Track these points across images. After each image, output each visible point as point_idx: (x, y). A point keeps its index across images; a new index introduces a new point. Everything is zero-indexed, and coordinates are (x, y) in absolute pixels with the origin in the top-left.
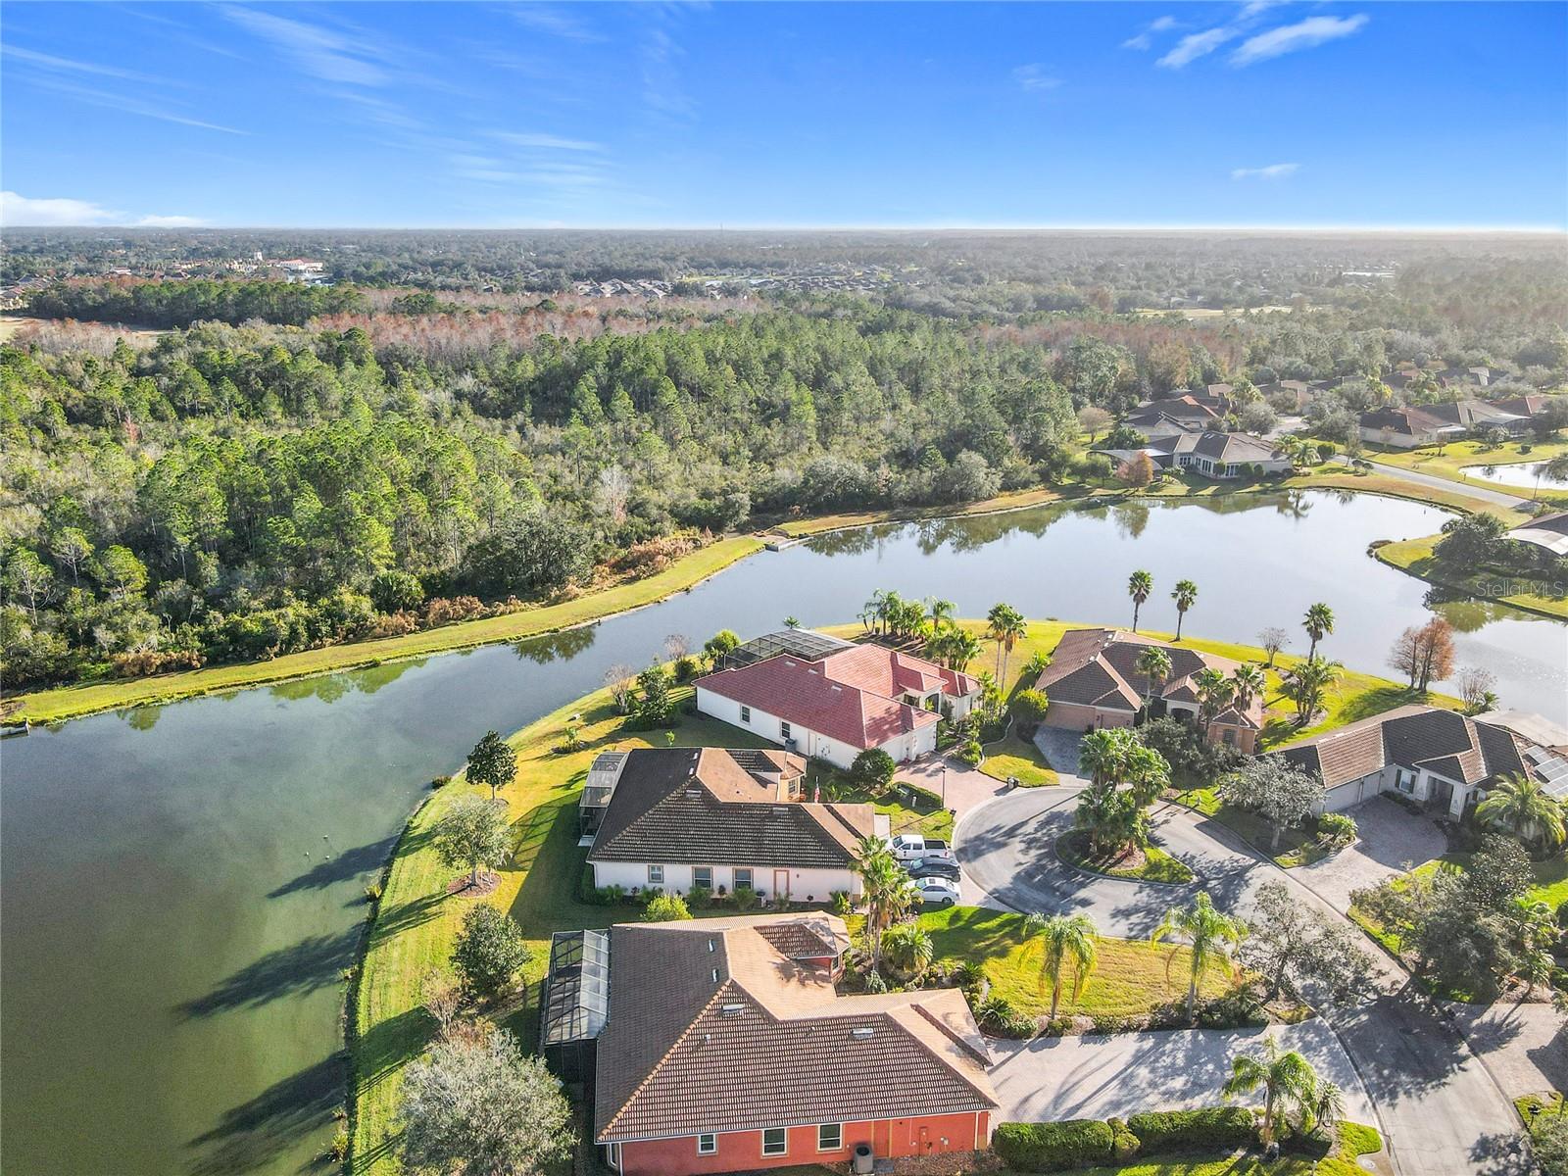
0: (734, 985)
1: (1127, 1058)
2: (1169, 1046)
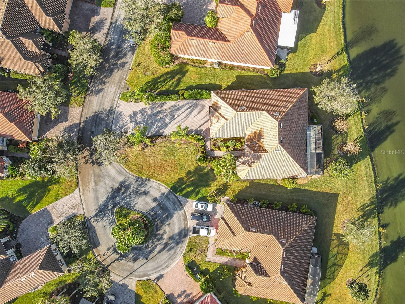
0: (277, 120)
1: (169, 126)
2: (157, 130)
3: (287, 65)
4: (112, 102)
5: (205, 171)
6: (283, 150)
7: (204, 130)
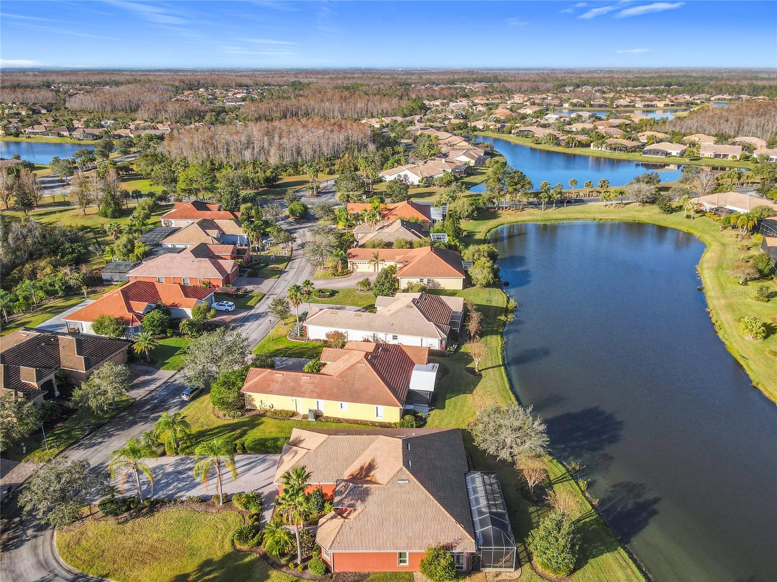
0: (400, 438)
1: (198, 487)
2: (171, 492)
3: (429, 420)
4: (107, 458)
5: (247, 560)
6: (415, 480)
7: (266, 494)
